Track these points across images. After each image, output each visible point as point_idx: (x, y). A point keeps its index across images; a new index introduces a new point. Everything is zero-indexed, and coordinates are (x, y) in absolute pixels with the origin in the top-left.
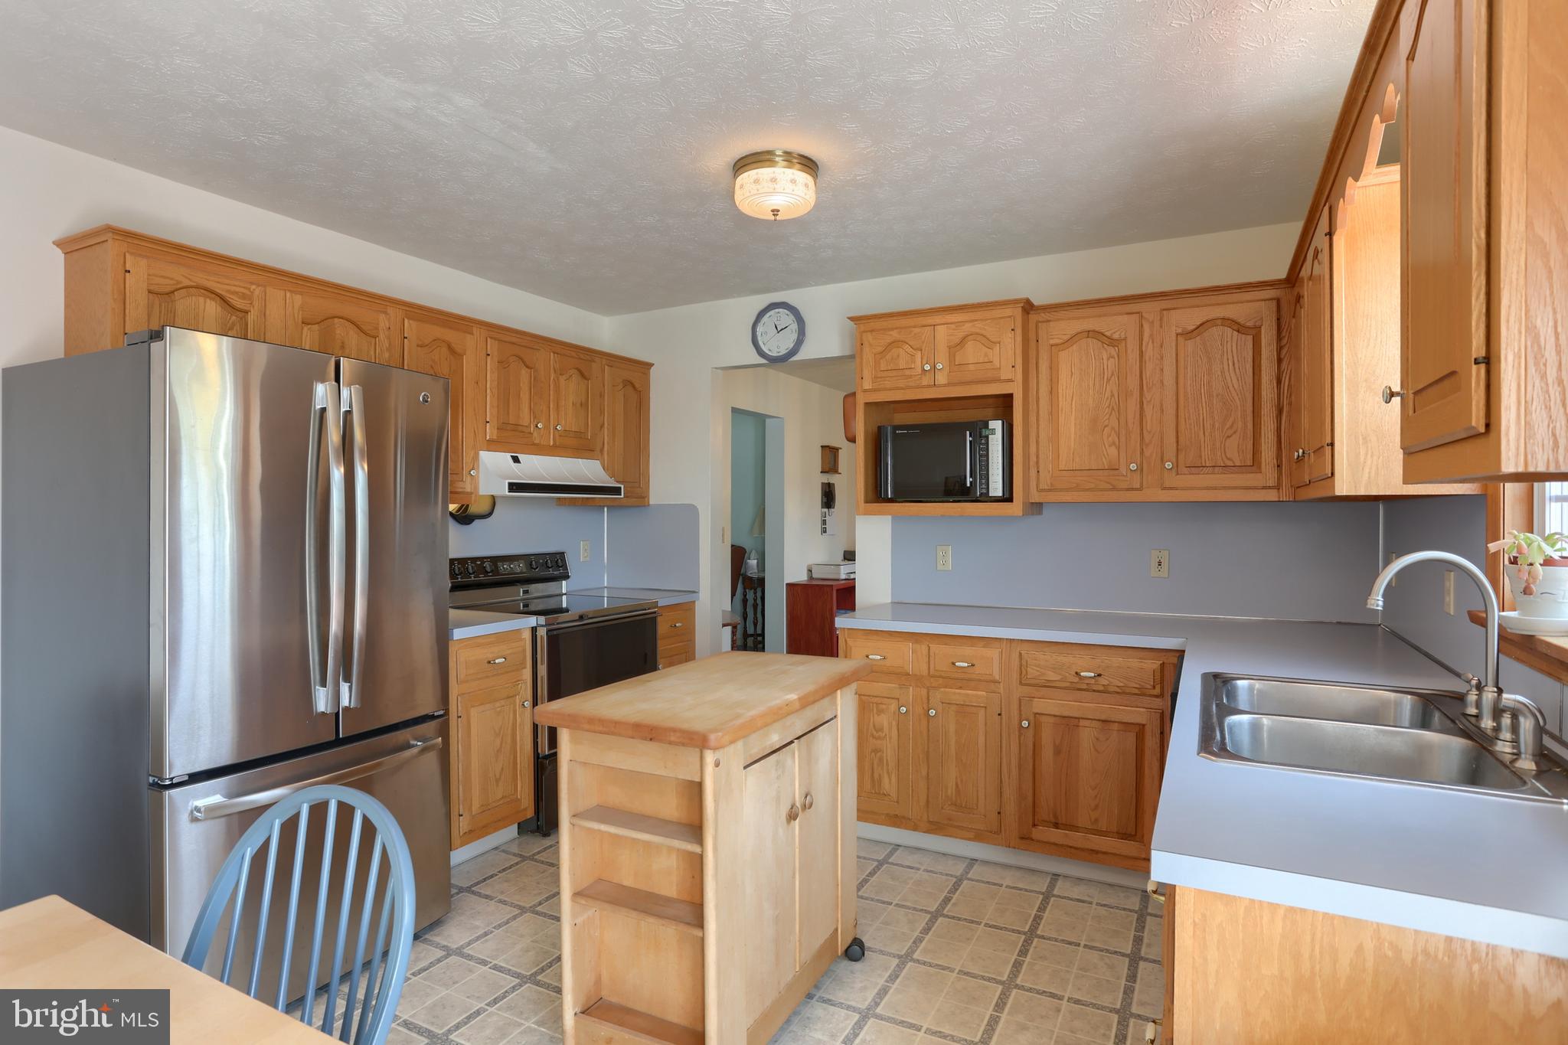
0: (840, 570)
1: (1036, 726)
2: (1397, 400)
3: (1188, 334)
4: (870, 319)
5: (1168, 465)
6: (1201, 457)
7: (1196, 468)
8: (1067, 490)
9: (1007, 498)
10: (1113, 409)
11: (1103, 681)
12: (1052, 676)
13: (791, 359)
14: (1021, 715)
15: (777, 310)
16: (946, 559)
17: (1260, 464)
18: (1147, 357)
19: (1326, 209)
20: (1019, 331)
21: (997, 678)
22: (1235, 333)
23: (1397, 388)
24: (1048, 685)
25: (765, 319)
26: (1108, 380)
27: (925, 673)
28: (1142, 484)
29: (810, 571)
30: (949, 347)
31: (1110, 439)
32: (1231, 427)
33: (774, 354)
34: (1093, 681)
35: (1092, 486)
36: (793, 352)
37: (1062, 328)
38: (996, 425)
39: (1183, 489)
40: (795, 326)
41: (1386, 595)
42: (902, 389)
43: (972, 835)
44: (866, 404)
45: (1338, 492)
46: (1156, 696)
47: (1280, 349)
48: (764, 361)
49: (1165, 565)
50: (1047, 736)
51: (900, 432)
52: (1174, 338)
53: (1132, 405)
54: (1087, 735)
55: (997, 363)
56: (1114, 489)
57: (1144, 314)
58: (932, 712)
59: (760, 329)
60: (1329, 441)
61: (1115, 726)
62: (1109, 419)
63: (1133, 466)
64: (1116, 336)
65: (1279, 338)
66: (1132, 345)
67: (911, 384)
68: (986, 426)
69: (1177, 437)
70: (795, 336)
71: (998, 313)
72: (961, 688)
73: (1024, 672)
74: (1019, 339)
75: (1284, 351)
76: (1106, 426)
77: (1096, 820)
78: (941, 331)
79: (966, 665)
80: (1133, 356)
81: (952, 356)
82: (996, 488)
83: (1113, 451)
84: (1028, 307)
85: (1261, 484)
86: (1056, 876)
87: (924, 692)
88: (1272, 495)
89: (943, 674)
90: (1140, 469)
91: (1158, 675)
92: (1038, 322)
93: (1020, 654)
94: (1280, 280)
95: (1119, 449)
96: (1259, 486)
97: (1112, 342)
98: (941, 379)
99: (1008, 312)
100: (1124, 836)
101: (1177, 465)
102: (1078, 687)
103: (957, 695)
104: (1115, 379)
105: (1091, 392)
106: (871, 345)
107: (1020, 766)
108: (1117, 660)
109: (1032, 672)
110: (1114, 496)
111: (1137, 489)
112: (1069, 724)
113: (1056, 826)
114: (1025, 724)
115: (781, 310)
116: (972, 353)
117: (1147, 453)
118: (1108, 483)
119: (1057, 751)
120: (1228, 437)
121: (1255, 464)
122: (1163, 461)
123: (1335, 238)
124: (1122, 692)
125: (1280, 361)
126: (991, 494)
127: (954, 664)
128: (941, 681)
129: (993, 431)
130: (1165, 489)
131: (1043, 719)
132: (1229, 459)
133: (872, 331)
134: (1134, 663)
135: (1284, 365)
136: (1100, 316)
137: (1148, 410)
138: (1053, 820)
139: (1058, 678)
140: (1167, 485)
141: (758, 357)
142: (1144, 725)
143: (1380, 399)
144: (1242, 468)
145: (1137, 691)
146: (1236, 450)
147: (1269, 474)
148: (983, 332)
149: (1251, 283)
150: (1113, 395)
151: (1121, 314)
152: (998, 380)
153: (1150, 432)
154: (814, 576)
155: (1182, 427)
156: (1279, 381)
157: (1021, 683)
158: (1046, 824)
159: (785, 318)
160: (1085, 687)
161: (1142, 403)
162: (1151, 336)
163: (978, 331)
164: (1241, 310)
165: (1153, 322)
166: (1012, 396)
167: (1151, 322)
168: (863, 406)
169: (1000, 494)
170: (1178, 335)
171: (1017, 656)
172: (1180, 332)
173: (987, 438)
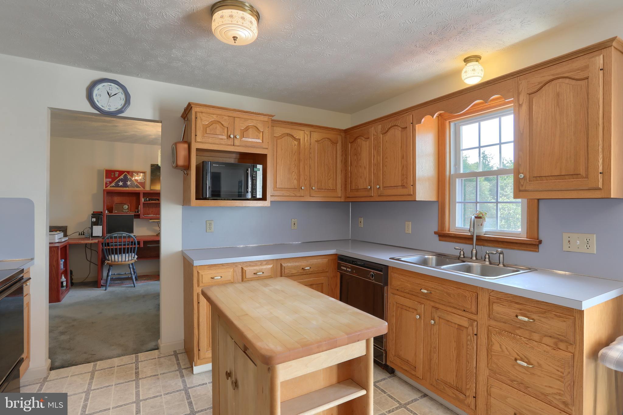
3: (318, 142)
4: (201, 106)
6: (322, 185)
7: (320, 189)
8: (280, 196)
9: (264, 198)
10: (296, 165)
12: (294, 271)
13: (120, 115)
15: (109, 84)
16: (211, 227)
17: (337, 189)
20: (270, 128)
22: (331, 143)
24: (292, 275)
25: (100, 86)
26: (294, 154)
28: (304, 194)
30: (242, 129)
31: (295, 176)
32: (330, 176)
33: (106, 109)
34: (309, 271)
36: (121, 111)
38: (260, 167)
42: (218, 144)
44: (197, 149)
45: (417, 200)
46: (327, 272)
47: (342, 152)
49: (296, 224)
51: (215, 165)
55: (261, 141)
56: (295, 196)
57: (305, 132)
60: (412, 184)
62: (294, 169)
64: (297, 138)
65: (342, 148)
66: (302, 142)
67: (222, 143)
68: (256, 167)
69: (315, 178)
71: (262, 118)
73: (283, 272)
74: (270, 131)
76: (293, 172)
78: (237, 121)
79: (261, 273)
80: (302, 146)
82: (259, 195)
83: (295, 182)
84: (271, 119)
88: (339, 200)
90: (304, 189)
91: (327, 264)
93: (282, 265)
94: (343, 130)
95: (297, 180)
96: (337, 197)
97: (296, 140)
98: (237, 143)
99: (266, 119)
101: (315, 188)
104: (296, 154)
105: (288, 158)
108: (315, 261)
110: (295, 199)
111: (304, 197)
115: (112, 84)
116: (251, 134)
117: (305, 183)
118: (294, 194)
120: (329, 179)
122: (310, 186)
124: (316, 273)
125: (342, 155)
126: (257, 197)
127: (255, 274)
129: (259, 170)
132: (329, 187)
134: (320, 261)
135: (343, 157)
136: (292, 129)
139: (296, 271)
140: (312, 195)
145: (321, 271)
146: (331, 184)
147: (339, 193)
149: (336, 129)
150: (295, 160)
151: (298, 130)
152: (261, 148)
153: (306, 175)
155: (316, 174)
156: (342, 162)
159: (115, 89)
162: (308, 140)
163: (254, 124)
164: (332, 136)
165: (308, 135)
166: (266, 155)
167: (307, 135)
168: (195, 150)
169: (261, 197)
170: (315, 141)
171: (280, 265)
172: (316, 140)
173: (256, 172)
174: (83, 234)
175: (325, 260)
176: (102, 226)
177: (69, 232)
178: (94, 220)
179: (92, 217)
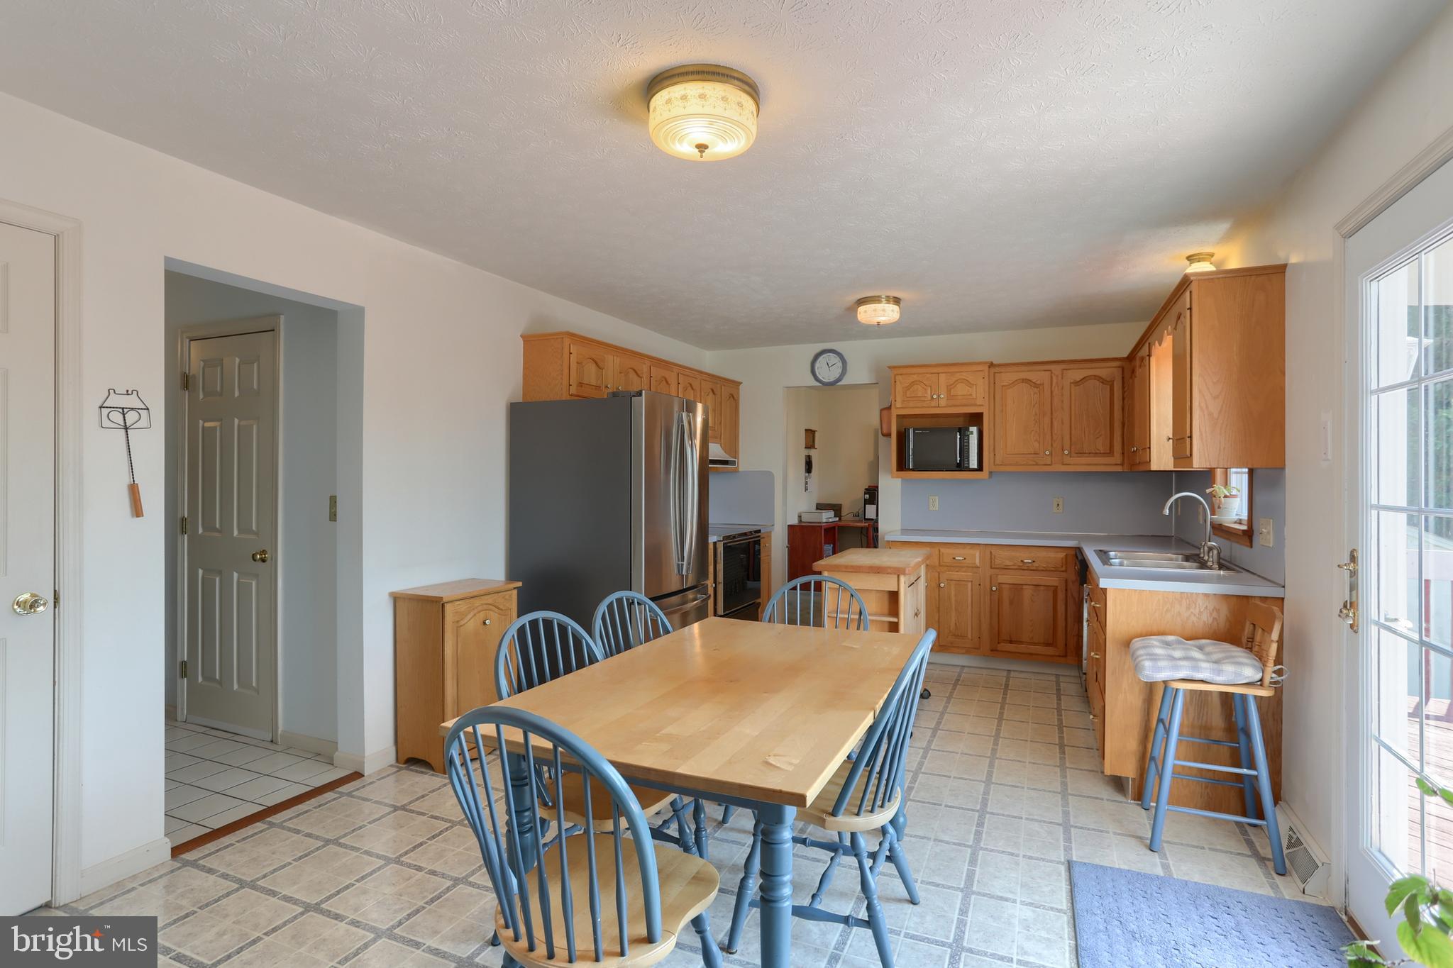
0: (822, 516)
1: (1000, 590)
2: (1171, 441)
3: (1077, 383)
4: (901, 367)
5: (1066, 452)
6: (1083, 448)
7: (1081, 454)
8: (1010, 465)
9: (980, 468)
10: (1036, 421)
11: (1035, 564)
12: (1008, 563)
13: (838, 384)
14: (991, 583)
15: (828, 354)
16: (935, 503)
17: (1113, 452)
18: (1054, 394)
19: (1147, 345)
20: (987, 379)
21: (978, 565)
22: (1101, 384)
23: (1171, 437)
24: (1006, 568)
25: (821, 359)
26: (1034, 406)
27: (937, 564)
28: (1052, 461)
29: (800, 517)
30: (947, 386)
31: (1035, 437)
32: (1099, 433)
33: (827, 380)
34: (1030, 565)
35: (1025, 463)
37: (1007, 377)
38: (974, 429)
39: (1074, 465)
40: (840, 364)
41: (1170, 509)
42: (919, 408)
43: (964, 651)
44: (897, 416)
45: (1152, 469)
46: (1063, 571)
47: (1124, 392)
48: (819, 384)
49: (1061, 506)
50: (1006, 595)
51: (918, 433)
52: (1069, 384)
53: (1047, 420)
54: (1027, 593)
55: (974, 396)
56: (1037, 464)
57: (1053, 372)
58: (942, 585)
59: (817, 365)
60: (1148, 446)
61: (1042, 588)
62: (1034, 427)
63: (1047, 453)
64: (1038, 382)
65: (1123, 388)
66: (1047, 387)
67: (924, 405)
68: (968, 430)
69: (1071, 438)
70: (840, 370)
71: (975, 368)
72: (957, 571)
73: (993, 561)
74: (987, 382)
75: (1126, 394)
76: (1032, 430)
77: (1032, 638)
78: (942, 377)
79: (961, 558)
80: (1047, 393)
81: (949, 391)
82: (974, 463)
83: (1036, 444)
84: (991, 365)
85: (1114, 462)
86: (1009, 671)
87: (937, 575)
88: (1119, 469)
89: (948, 564)
90: (1051, 454)
91: (1064, 560)
92: (995, 373)
93: (991, 552)
94: (1124, 358)
95: (1039, 443)
96: (1112, 463)
97: (1036, 385)
98: (942, 403)
99: (980, 368)
100: (1048, 645)
101: (1070, 452)
102: (1023, 568)
103: (956, 575)
104: (1037, 405)
105: (1025, 412)
106: (901, 383)
107: (991, 612)
108: (1043, 554)
109: (998, 561)
110: (1036, 468)
111: (1049, 465)
112: (1017, 588)
113: (1011, 642)
114: (994, 589)
115: (831, 354)
116: (961, 390)
117: (1054, 445)
118: (1033, 461)
119: (1011, 603)
120: (1097, 438)
121: (1111, 452)
122: (1063, 450)
123: (1151, 358)
124: (1045, 570)
125: (1123, 399)
126: (970, 467)
127: (954, 558)
128: (946, 568)
129: (972, 433)
130: (1063, 465)
131: (1004, 586)
132: (1097, 450)
133: (901, 374)
134: (1052, 554)
135: (1126, 402)
136: (1028, 371)
137: (1055, 424)
138: (1009, 639)
139: (1011, 564)
140: (1065, 463)
141: (815, 382)
142: (1057, 587)
143: (1166, 440)
144: (1104, 454)
145: (1053, 569)
146: (1101, 445)
147: (1117, 458)
148: (968, 379)
149: (1108, 358)
150: (1036, 414)
151: (1040, 371)
152: (976, 405)
153: (1056, 434)
154: (803, 520)
155: (1073, 432)
156: (1123, 409)
157: (991, 568)
158: (1005, 641)
159: (833, 359)
160: (1026, 568)
161: (1052, 419)
162: (1057, 383)
163: (964, 377)
164: (1103, 372)
166: (982, 413)
167: (1057, 376)
168: (895, 417)
169: (976, 467)
170: (1071, 383)
171: (989, 553)
172: (1072, 381)
173: (968, 436)
174: (857, 515)
175: (1061, 555)
176: (875, 506)
177: (844, 512)
178: (867, 496)
179: (865, 494)
